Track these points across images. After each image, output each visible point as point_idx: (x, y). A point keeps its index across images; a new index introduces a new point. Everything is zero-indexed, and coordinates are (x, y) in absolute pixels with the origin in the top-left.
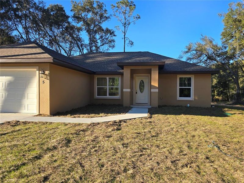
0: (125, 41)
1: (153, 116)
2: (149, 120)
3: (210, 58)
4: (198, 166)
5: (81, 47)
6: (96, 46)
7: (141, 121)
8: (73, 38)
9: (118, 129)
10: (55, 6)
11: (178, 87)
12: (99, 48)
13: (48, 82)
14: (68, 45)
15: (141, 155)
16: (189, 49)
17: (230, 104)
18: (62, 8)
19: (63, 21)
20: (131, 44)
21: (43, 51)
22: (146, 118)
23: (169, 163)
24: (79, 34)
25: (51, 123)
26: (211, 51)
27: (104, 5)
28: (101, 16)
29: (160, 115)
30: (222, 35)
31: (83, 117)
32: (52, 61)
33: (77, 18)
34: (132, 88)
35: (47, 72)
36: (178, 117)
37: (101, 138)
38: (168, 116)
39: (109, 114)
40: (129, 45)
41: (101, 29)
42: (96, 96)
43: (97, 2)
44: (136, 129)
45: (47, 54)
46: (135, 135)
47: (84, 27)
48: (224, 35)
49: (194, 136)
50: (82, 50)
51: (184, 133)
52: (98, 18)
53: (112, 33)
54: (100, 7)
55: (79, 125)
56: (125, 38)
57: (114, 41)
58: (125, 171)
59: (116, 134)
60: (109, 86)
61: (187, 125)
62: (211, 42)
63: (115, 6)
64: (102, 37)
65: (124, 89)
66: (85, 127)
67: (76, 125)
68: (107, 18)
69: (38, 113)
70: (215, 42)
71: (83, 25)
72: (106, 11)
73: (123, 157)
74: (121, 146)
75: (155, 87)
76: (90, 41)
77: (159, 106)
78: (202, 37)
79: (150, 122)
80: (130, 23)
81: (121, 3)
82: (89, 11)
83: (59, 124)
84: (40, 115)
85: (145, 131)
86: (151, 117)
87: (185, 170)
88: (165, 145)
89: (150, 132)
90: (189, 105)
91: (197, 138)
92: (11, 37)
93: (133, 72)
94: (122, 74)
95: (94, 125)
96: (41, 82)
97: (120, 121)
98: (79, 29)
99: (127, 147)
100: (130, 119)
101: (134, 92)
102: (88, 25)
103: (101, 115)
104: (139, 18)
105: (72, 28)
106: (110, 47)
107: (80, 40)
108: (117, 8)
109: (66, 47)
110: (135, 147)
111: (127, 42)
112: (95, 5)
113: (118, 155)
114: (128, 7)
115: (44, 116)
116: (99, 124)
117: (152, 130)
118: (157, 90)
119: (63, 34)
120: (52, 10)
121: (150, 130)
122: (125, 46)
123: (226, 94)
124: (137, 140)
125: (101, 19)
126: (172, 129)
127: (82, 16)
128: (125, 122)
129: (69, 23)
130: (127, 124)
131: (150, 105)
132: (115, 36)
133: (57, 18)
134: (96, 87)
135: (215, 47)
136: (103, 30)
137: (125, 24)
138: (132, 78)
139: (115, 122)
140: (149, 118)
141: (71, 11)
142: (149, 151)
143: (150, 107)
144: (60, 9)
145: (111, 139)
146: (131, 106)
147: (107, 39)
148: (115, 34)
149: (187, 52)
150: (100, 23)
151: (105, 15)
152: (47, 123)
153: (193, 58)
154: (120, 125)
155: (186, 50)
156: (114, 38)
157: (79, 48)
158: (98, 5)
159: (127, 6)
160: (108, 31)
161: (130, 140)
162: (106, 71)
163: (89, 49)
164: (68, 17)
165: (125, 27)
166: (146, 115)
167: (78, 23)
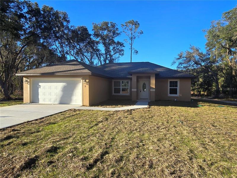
0: (131, 51)
1: (151, 107)
2: (148, 109)
3: (197, 63)
4: (169, 129)
5: (99, 56)
6: (110, 55)
7: (144, 110)
8: (94, 50)
9: (130, 114)
10: (81, 27)
11: (169, 88)
12: (112, 56)
13: (88, 86)
14: (89, 54)
15: (143, 125)
16: (180, 57)
17: (211, 99)
18: (87, 29)
19: (87, 38)
20: (136, 53)
21: (84, 67)
22: (146, 108)
23: (156, 128)
24: (97, 46)
25: (93, 110)
26: (197, 58)
27: (116, 25)
28: (114, 33)
29: (155, 106)
30: (206, 45)
31: (109, 107)
32: (91, 74)
33: (97, 35)
34: (137, 88)
35: (87, 81)
36: (167, 107)
37: (122, 118)
38: (161, 107)
39: (124, 106)
40: (134, 53)
41: (113, 42)
42: (114, 94)
43: (111, 23)
44: (140, 114)
45: (87, 70)
46: (140, 117)
47: (101, 41)
48: (208, 45)
49: (172, 118)
50: (100, 59)
51: (167, 116)
52: (112, 34)
53: (122, 45)
54: (113, 26)
55: (108, 111)
56: (131, 48)
57: (123, 50)
58: (136, 130)
59: (129, 116)
60: (122, 87)
61: (170, 112)
62: (198, 50)
63: (124, 25)
64: (114, 48)
65: (132, 89)
66: (112, 113)
67: (107, 111)
68: (118, 34)
69: (82, 105)
70: (201, 50)
71: (100, 40)
72: (117, 29)
73: (135, 125)
74: (133, 121)
75: (153, 88)
76: (106, 52)
77: (155, 101)
78: (190, 47)
79: (149, 110)
80: (135, 37)
81: (128, 22)
82: (105, 29)
83: (97, 111)
84: (83, 106)
85: (146, 115)
86: (149, 108)
87: (162, 130)
88: (155, 121)
89: (148, 115)
90: (175, 100)
91: (173, 119)
92: (51, 50)
93: (138, 78)
94: (131, 79)
95: (117, 111)
96: (84, 86)
97: (131, 110)
98: (98, 43)
99: (136, 122)
100: (137, 109)
101: (139, 91)
102: (104, 40)
103: (119, 106)
104: (142, 33)
105: (93, 42)
106: (120, 54)
107: (98, 50)
108: (126, 27)
109: (88, 56)
110: (140, 122)
111: (133, 51)
112: (109, 25)
113: (132, 125)
114: (134, 26)
115: (87, 106)
116: (119, 111)
117: (149, 115)
118: (154, 90)
119: (86, 47)
120: (79, 31)
121: (148, 114)
122: (131, 54)
123: (209, 90)
124: (141, 119)
125: (114, 35)
126: (161, 114)
127: (100, 34)
128: (134, 110)
129: (91, 39)
130: (135, 111)
131: (150, 100)
132: (124, 46)
133: (83, 36)
134: (113, 88)
135: (200, 54)
136: (115, 43)
137: (132, 38)
138: (138, 81)
139: (128, 110)
140: (148, 108)
141: (93, 30)
142: (147, 124)
143: (150, 101)
144: (85, 30)
145: (128, 118)
146: (137, 100)
147: (118, 49)
148: (124, 45)
149: (179, 59)
150: (113, 38)
151: (117, 32)
152: (91, 110)
153: (183, 63)
154: (131, 112)
155: (178, 57)
156: (123, 48)
157: (98, 57)
158: (112, 25)
159: (133, 24)
160: (119, 43)
161: (137, 119)
162: (120, 76)
163: (105, 57)
164: (90, 35)
165: (131, 40)
166: (146, 106)
167: (97, 38)
